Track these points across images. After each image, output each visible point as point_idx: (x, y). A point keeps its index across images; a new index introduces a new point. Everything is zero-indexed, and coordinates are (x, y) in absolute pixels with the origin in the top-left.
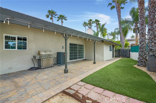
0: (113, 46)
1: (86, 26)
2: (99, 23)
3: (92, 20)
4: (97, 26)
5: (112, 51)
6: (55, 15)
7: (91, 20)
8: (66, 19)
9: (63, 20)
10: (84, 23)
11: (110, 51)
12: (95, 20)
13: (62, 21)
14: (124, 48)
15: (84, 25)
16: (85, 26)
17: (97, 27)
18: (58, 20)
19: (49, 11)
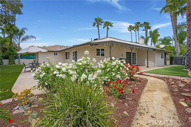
0: (165, 54)
1: (132, 30)
2: (149, 25)
3: (140, 23)
4: (145, 29)
5: (164, 59)
6: (102, 22)
7: (138, 23)
8: (112, 25)
9: (109, 27)
10: (129, 27)
11: (162, 58)
12: (144, 23)
13: (107, 27)
14: (179, 55)
15: (129, 29)
16: (130, 31)
17: (146, 31)
18: (104, 27)
19: (96, 20)
